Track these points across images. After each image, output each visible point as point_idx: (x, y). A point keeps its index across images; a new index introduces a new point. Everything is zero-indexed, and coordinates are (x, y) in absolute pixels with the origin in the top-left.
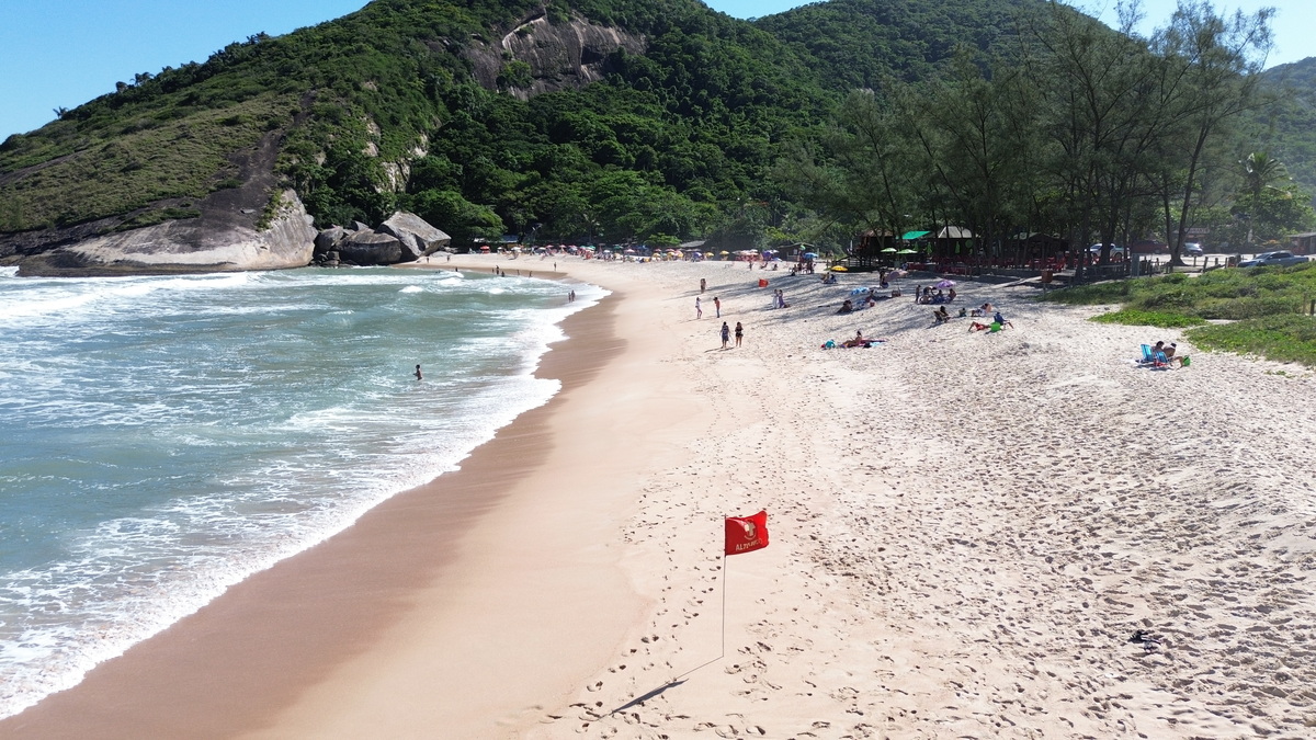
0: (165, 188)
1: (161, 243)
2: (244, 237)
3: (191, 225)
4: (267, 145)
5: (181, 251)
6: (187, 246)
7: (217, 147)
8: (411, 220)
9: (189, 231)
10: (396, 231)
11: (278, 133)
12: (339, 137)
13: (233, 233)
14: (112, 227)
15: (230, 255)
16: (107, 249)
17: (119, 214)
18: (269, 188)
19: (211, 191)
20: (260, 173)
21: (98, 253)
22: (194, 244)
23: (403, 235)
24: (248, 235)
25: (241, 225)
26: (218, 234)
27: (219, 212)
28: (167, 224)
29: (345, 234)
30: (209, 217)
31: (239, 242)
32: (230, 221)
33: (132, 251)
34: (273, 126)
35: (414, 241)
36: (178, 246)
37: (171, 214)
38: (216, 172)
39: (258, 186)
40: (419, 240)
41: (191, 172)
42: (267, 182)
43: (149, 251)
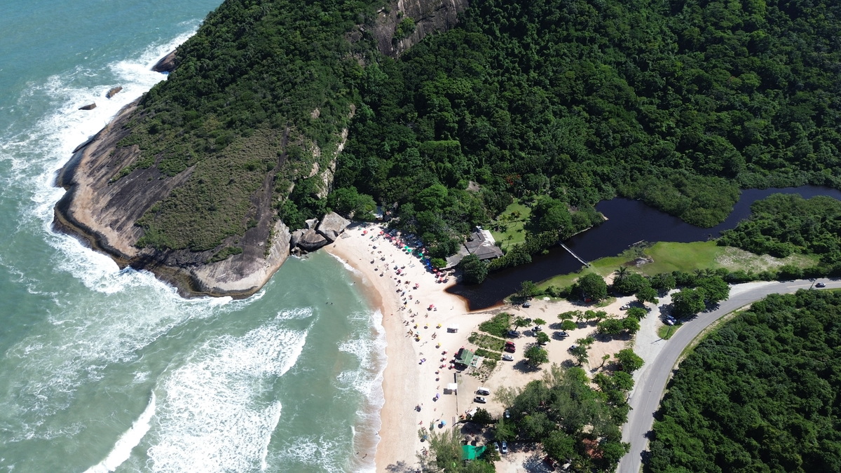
0: (228, 230)
1: (229, 275)
2: (260, 265)
3: (238, 260)
4: (267, 186)
5: (237, 279)
6: (239, 276)
7: (247, 192)
8: (333, 219)
9: (239, 264)
10: (324, 232)
11: (272, 174)
12: (300, 170)
13: (255, 263)
14: (210, 258)
15: (255, 280)
16: (209, 278)
17: (212, 247)
18: (269, 223)
19: (246, 231)
20: (265, 212)
21: (207, 281)
22: (241, 273)
23: (327, 233)
24: (261, 264)
25: (259, 257)
26: (250, 265)
27: (248, 247)
28: (230, 259)
29: (303, 234)
30: (246, 253)
31: (258, 270)
32: (253, 254)
33: (218, 280)
34: (269, 169)
35: (333, 234)
36: (235, 275)
37: (232, 251)
38: (247, 213)
39: (264, 223)
40: (335, 232)
41: (237, 214)
42: (268, 217)
43: (224, 280)
